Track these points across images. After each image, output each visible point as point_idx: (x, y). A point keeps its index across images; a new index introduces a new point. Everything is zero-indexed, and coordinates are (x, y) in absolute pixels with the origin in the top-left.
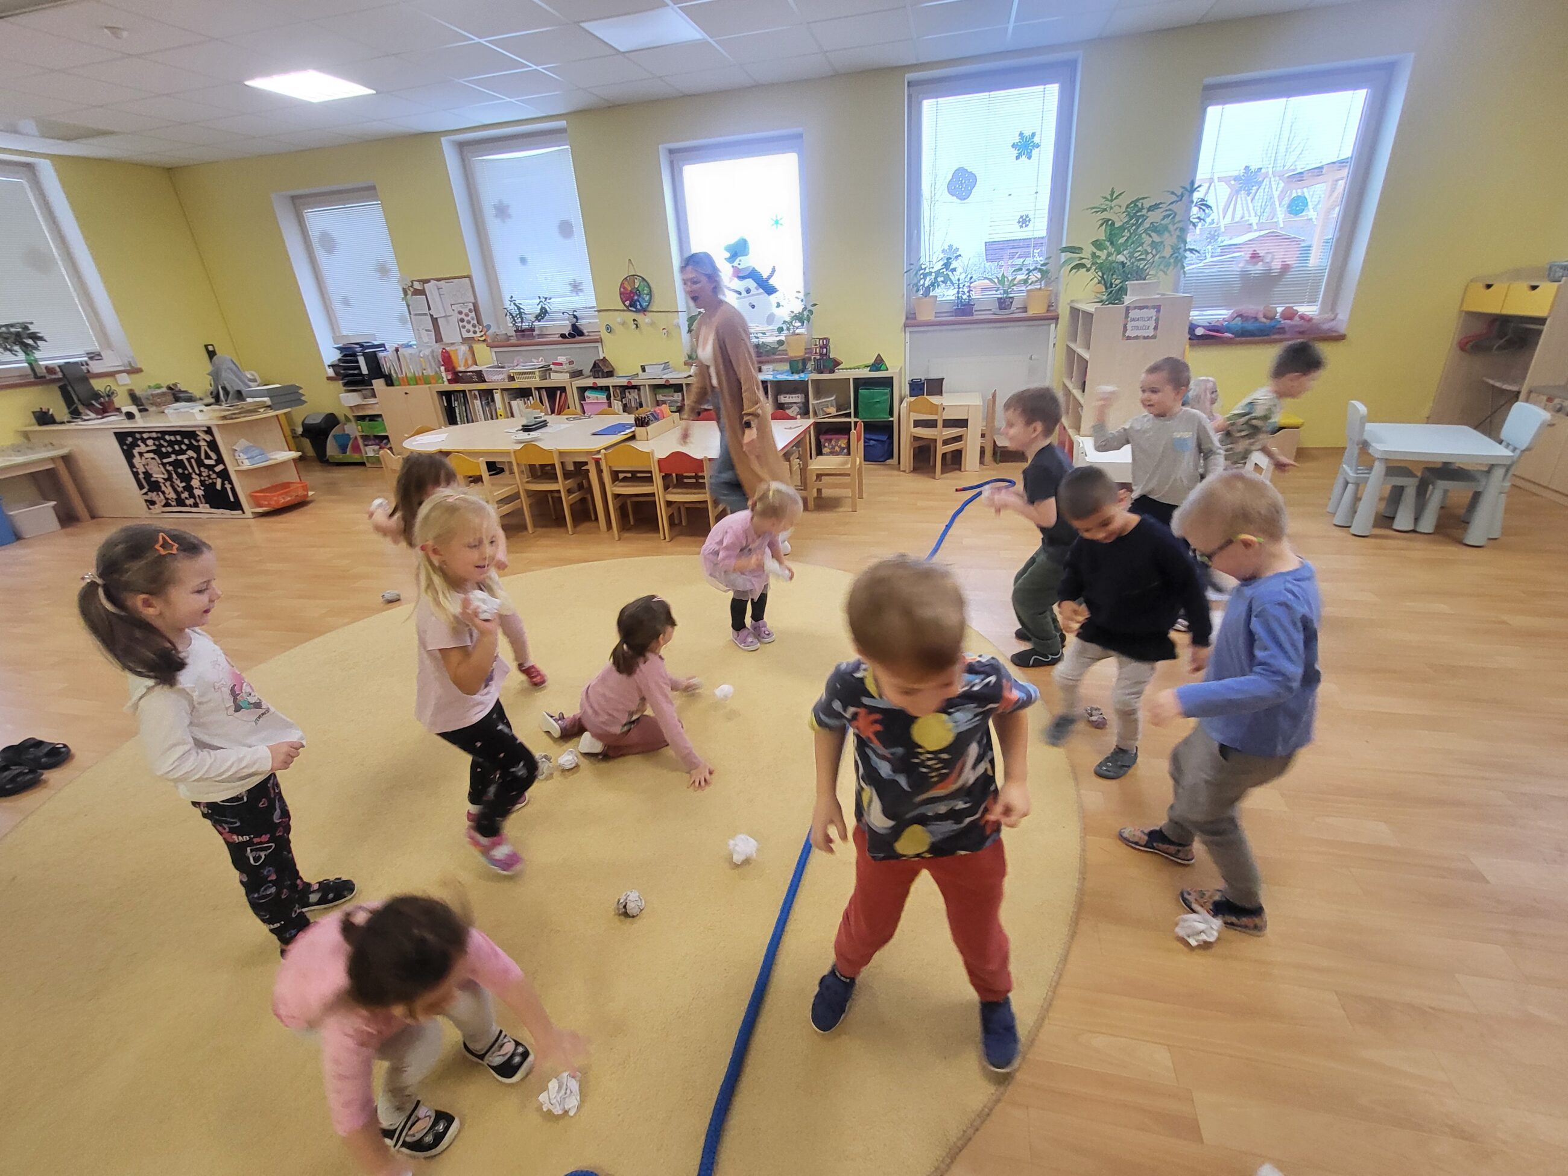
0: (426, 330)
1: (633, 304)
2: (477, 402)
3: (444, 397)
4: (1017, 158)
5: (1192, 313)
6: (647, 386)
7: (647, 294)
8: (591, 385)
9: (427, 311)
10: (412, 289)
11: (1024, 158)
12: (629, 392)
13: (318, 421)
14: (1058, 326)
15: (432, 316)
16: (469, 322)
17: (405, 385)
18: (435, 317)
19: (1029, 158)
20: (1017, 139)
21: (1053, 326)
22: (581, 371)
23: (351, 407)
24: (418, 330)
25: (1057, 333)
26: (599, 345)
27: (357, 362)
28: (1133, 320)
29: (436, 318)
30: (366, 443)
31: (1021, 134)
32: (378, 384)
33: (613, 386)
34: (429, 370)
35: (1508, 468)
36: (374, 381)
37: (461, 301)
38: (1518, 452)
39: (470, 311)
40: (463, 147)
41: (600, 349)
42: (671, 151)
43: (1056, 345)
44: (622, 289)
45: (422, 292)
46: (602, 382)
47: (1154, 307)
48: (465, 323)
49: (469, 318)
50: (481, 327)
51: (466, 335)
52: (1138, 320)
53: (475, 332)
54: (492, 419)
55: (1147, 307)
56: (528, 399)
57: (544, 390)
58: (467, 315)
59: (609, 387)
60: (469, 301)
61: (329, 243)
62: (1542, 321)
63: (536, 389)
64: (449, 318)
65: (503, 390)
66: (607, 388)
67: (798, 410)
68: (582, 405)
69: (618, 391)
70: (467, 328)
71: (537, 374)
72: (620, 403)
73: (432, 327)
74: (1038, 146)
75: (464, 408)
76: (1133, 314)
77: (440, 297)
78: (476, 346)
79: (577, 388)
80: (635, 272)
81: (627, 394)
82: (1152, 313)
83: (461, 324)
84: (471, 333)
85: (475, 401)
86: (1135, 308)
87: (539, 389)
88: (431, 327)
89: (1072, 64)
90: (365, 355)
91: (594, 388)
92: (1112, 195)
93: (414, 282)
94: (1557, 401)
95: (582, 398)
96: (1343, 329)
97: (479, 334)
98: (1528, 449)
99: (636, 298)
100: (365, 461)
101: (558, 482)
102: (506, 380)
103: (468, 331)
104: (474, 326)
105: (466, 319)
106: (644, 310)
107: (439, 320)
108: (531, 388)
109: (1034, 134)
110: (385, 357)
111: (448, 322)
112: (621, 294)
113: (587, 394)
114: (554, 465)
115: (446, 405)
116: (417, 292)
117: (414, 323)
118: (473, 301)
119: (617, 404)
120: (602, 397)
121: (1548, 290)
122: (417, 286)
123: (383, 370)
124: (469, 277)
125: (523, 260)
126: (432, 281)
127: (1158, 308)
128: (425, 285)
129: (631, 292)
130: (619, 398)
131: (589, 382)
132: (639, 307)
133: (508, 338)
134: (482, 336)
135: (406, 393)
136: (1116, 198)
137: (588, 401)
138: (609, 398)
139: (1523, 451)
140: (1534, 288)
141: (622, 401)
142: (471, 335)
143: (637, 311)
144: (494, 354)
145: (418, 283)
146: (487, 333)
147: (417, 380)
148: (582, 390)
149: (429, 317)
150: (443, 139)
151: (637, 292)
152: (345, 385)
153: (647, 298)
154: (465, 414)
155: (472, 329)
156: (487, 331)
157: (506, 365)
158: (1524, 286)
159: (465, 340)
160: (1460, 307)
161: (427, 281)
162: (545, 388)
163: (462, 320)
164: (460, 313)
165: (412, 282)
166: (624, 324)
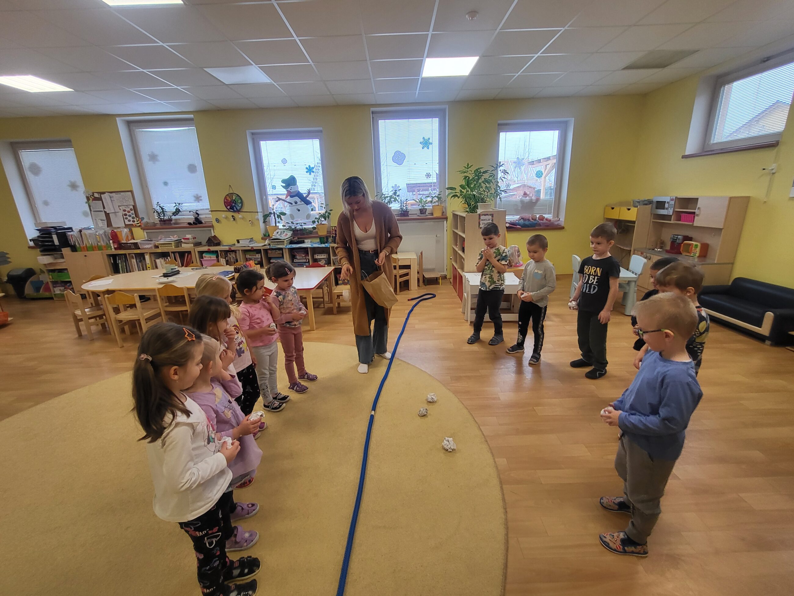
0: (101, 220)
1: (232, 208)
2: (134, 261)
3: (111, 258)
4: (423, 148)
5: (506, 217)
6: (240, 251)
7: (240, 203)
8: (207, 250)
9: (102, 210)
10: (93, 197)
11: (426, 148)
12: (230, 254)
13: (20, 273)
14: (448, 222)
15: (105, 212)
16: (130, 216)
17: (85, 251)
18: (107, 212)
19: (428, 148)
20: (422, 140)
21: (445, 222)
22: (201, 242)
23: (45, 264)
24: (96, 220)
25: (447, 225)
26: (212, 229)
27: (52, 238)
28: (482, 220)
29: (109, 213)
30: (55, 285)
31: (424, 138)
32: (66, 251)
33: (220, 251)
34: (102, 242)
35: (635, 282)
36: (63, 249)
37: (125, 204)
38: (638, 275)
39: (131, 210)
40: (129, 124)
41: (212, 231)
42: (253, 134)
43: (448, 231)
44: (225, 200)
45: (100, 199)
46: (213, 248)
47: (490, 215)
48: (127, 217)
49: (130, 214)
50: (137, 218)
51: (127, 223)
52: (484, 220)
53: (134, 221)
54: (143, 270)
55: (487, 215)
56: (167, 258)
57: (177, 253)
58: (129, 212)
59: (218, 251)
60: (130, 204)
61: (36, 169)
62: (634, 222)
63: (172, 252)
64: (117, 213)
65: (150, 253)
66: (217, 252)
67: (325, 262)
68: (201, 261)
69: (223, 254)
70: (128, 219)
71: (173, 244)
72: (224, 260)
74: (431, 144)
75: (125, 263)
76: (482, 217)
77: (112, 202)
78: (134, 230)
79: (198, 252)
80: (233, 191)
81: (229, 255)
82: (490, 217)
83: (124, 217)
85: (132, 260)
86: (483, 215)
87: (174, 253)
88: (105, 218)
89: (444, 111)
90: (58, 234)
91: (209, 252)
92: (468, 166)
93: (95, 193)
94: (645, 254)
95: (201, 257)
96: (563, 224)
97: (136, 223)
98: (641, 274)
99: (234, 205)
100: (53, 296)
101: (186, 306)
102: (153, 248)
103: (129, 221)
104: (133, 218)
105: (128, 214)
106: (238, 211)
108: (169, 252)
109: (429, 139)
110: (72, 235)
111: (116, 215)
112: (225, 202)
113: (204, 255)
114: (184, 296)
115: (112, 262)
116: (96, 199)
117: (93, 216)
118: (133, 204)
119: (223, 260)
120: (214, 257)
121: (634, 210)
122: (96, 195)
123: (70, 243)
124: (131, 192)
125: (166, 184)
126: (106, 193)
127: (492, 215)
128: (102, 195)
129: (231, 201)
130: (224, 257)
131: (206, 248)
132: (235, 209)
133: (155, 224)
134: (138, 224)
135: (85, 256)
136: (470, 167)
137: (205, 259)
138: (217, 257)
139: (639, 275)
140: (629, 209)
141: (225, 259)
142: (131, 223)
143: (234, 211)
144: (145, 233)
145: (97, 194)
146: (141, 222)
147: (93, 248)
148: (201, 253)
149: (103, 213)
150: (118, 119)
151: (235, 202)
152: (41, 251)
153: (240, 205)
154: (125, 267)
155: (132, 220)
156: (142, 221)
157: (153, 239)
158: (625, 209)
159: (127, 226)
160: (604, 216)
161: (104, 193)
162: (179, 252)
163: (126, 215)
164: (124, 211)
165: (93, 193)
166: (226, 218)
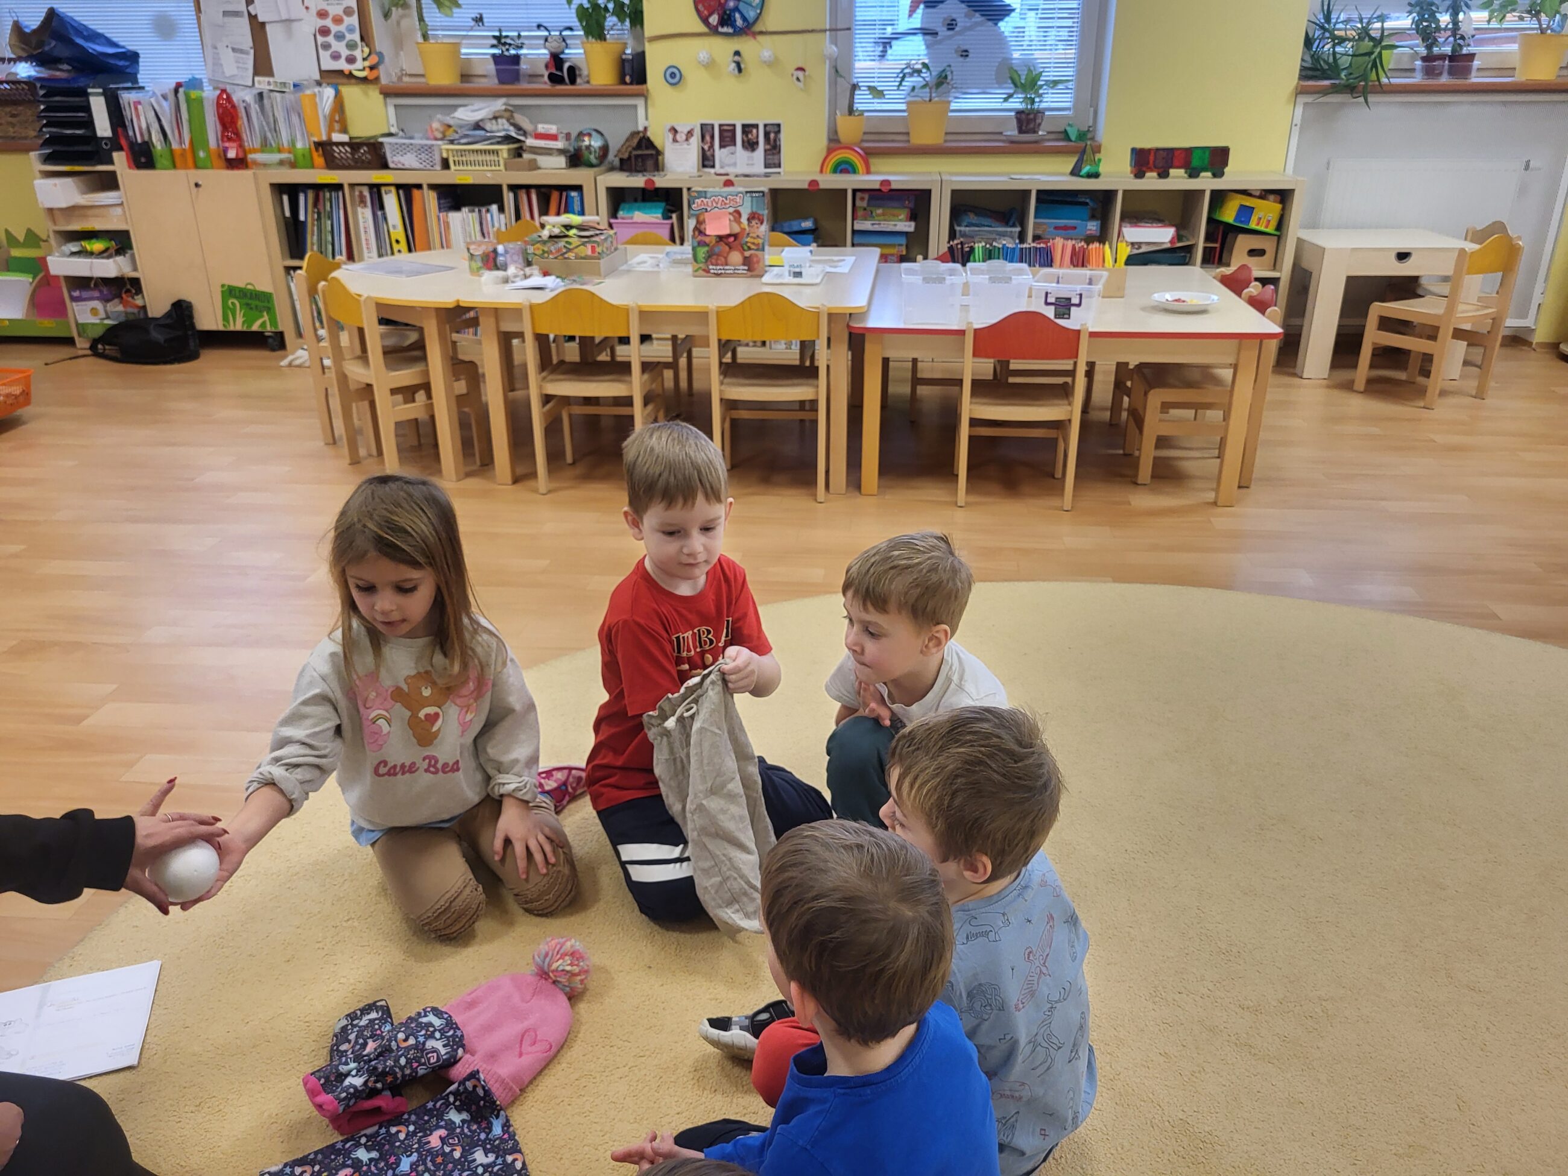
0: (234, 50)
1: (725, 20)
8: (641, 187)
9: (242, 7)
15: (253, 18)
16: (340, 37)
17: (187, 167)
18: (261, 19)
23: (50, 210)
24: (216, 48)
26: (640, 102)
27: (86, 109)
29: (263, 24)
30: (78, 294)
32: (122, 164)
36: (115, 156)
39: (348, 12)
41: (641, 111)
46: (664, 180)
48: (330, 39)
49: (342, 28)
50: (367, 49)
51: (329, 64)
53: (351, 60)
56: (488, 211)
58: (338, 20)
59: (679, 190)
64: (294, 25)
65: (434, 187)
68: (611, 227)
70: (333, 49)
73: (251, 44)
75: (330, 223)
78: (352, 93)
83: (320, 39)
84: (343, 60)
85: (359, 210)
88: (247, 42)
91: (647, 193)
97: (359, 64)
100: (74, 333)
102: (434, 168)
103: (336, 57)
104: (351, 46)
105: (334, 28)
106: (751, 31)
107: (268, 27)
111: (289, 34)
113: (624, 203)
115: (287, 213)
117: (207, 32)
131: (634, 179)
132: (739, 24)
134: (364, 69)
135: (197, 185)
137: (623, 219)
142: (342, 65)
143: (736, 33)
144: (391, 110)
146: (381, 64)
148: (617, 195)
149: (245, 21)
152: (45, 159)
153: (757, 4)
154: (330, 238)
155: (345, 52)
156: (380, 60)
159: (330, 77)
163: (325, 31)
164: (322, 14)
